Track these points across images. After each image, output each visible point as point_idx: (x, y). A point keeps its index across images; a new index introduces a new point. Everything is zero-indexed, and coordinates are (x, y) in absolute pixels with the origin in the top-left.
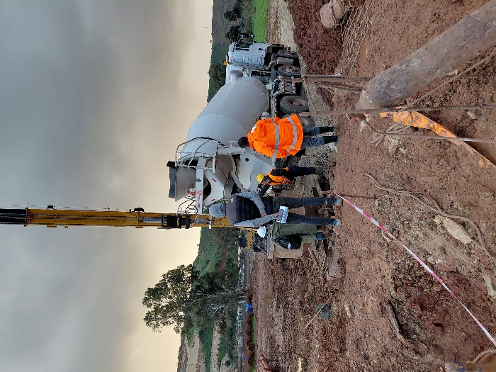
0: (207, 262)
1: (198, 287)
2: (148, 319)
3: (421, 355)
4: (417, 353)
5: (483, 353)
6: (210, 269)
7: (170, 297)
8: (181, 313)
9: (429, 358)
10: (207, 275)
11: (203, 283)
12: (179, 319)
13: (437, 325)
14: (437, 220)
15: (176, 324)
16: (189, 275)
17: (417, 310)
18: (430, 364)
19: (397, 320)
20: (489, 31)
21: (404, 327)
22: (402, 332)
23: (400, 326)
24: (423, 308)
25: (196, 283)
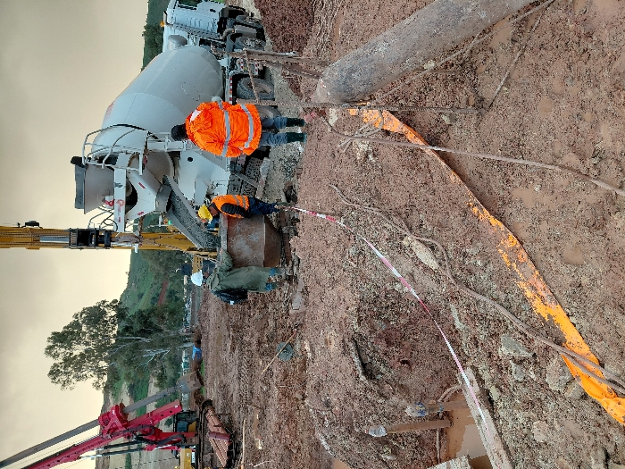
0: (141, 296)
1: (127, 329)
2: (54, 373)
3: (386, 398)
4: (382, 395)
5: (448, 390)
6: (143, 305)
7: (87, 344)
8: (103, 364)
9: (394, 399)
10: (140, 312)
11: (132, 323)
12: (100, 372)
13: (404, 362)
14: (405, 243)
15: (95, 378)
16: (113, 313)
17: (382, 346)
18: (395, 407)
19: (360, 358)
20: (463, 18)
21: (368, 367)
22: (365, 373)
23: (364, 365)
24: (389, 343)
25: (124, 323)
